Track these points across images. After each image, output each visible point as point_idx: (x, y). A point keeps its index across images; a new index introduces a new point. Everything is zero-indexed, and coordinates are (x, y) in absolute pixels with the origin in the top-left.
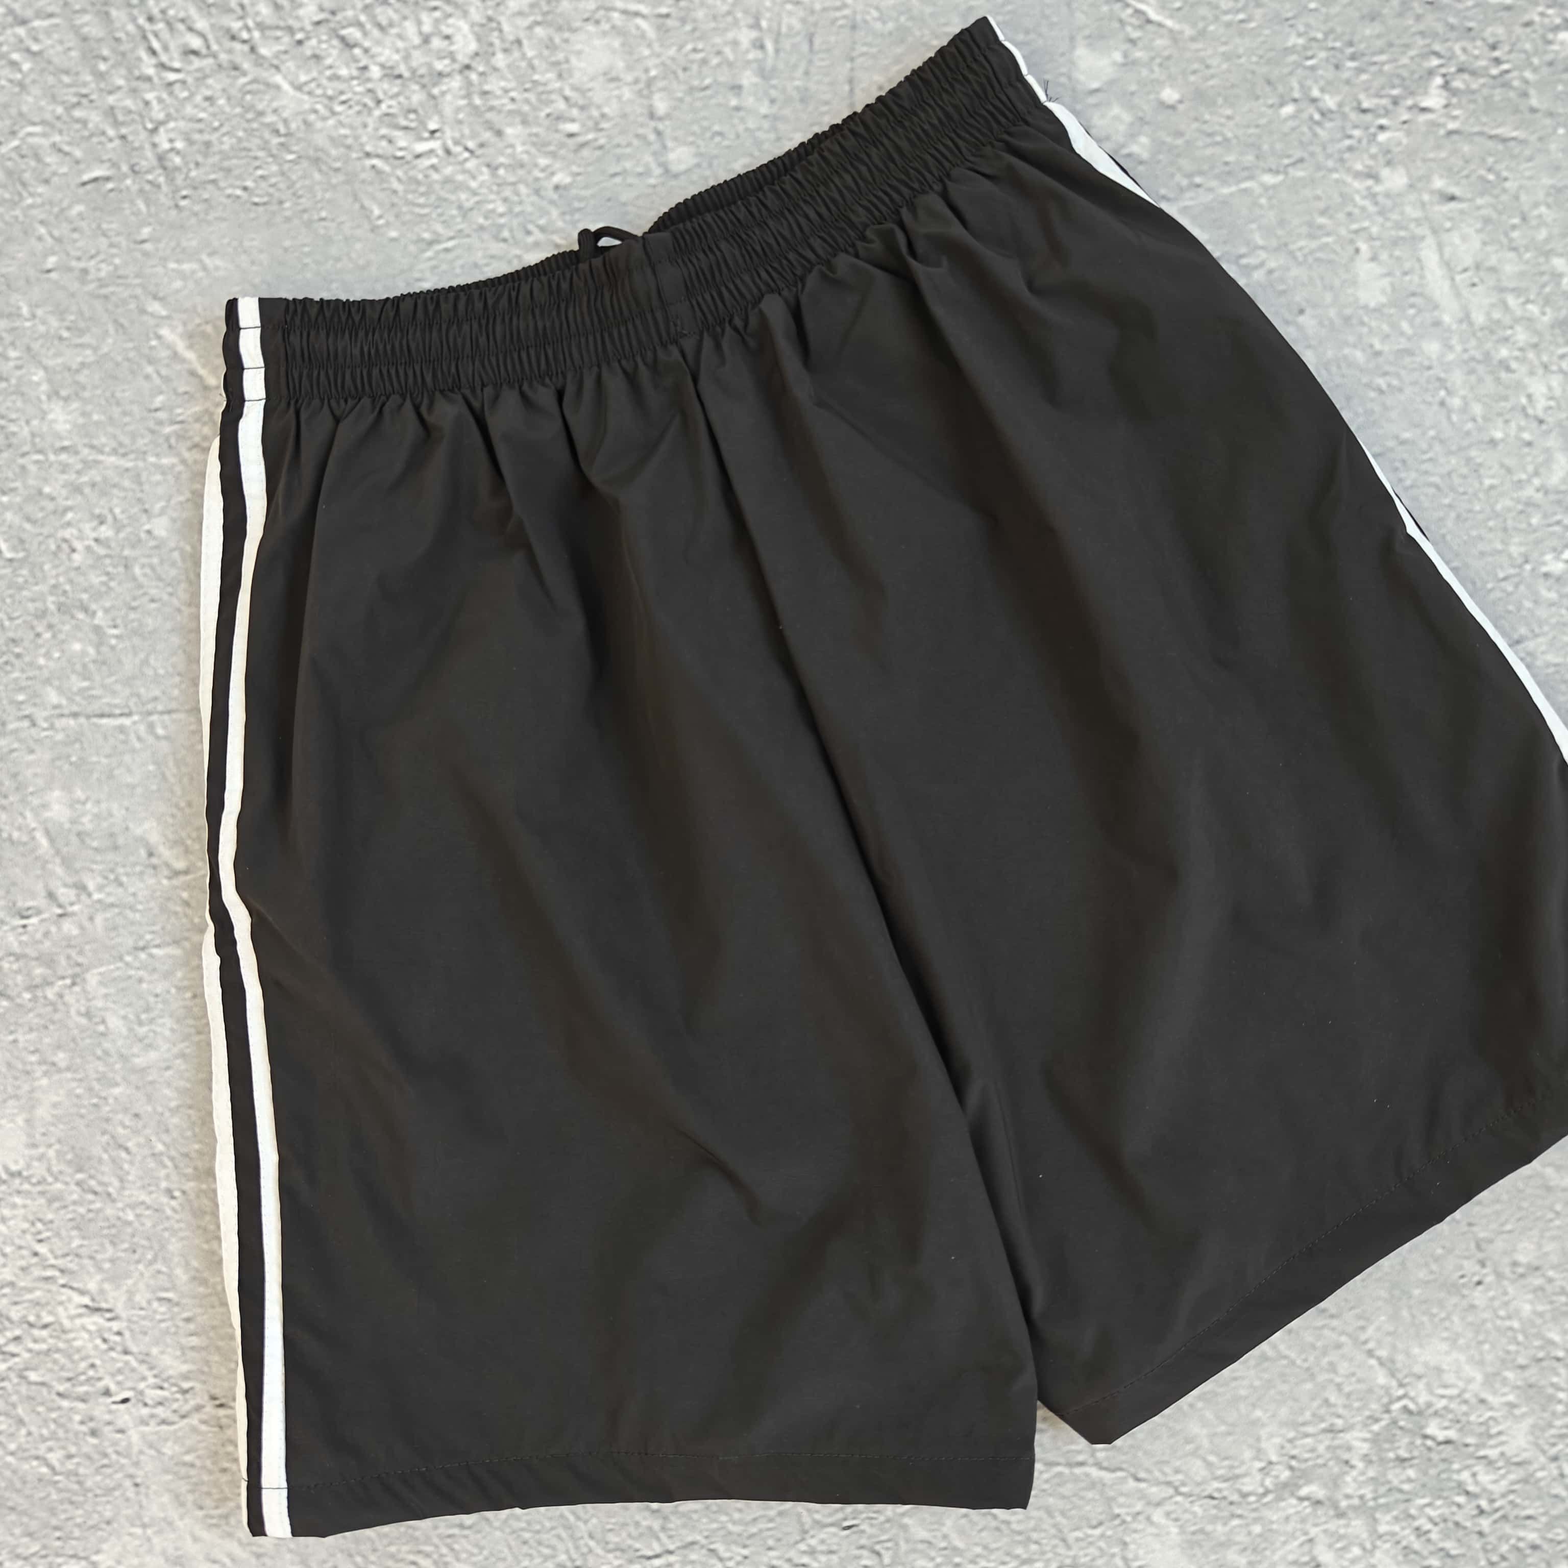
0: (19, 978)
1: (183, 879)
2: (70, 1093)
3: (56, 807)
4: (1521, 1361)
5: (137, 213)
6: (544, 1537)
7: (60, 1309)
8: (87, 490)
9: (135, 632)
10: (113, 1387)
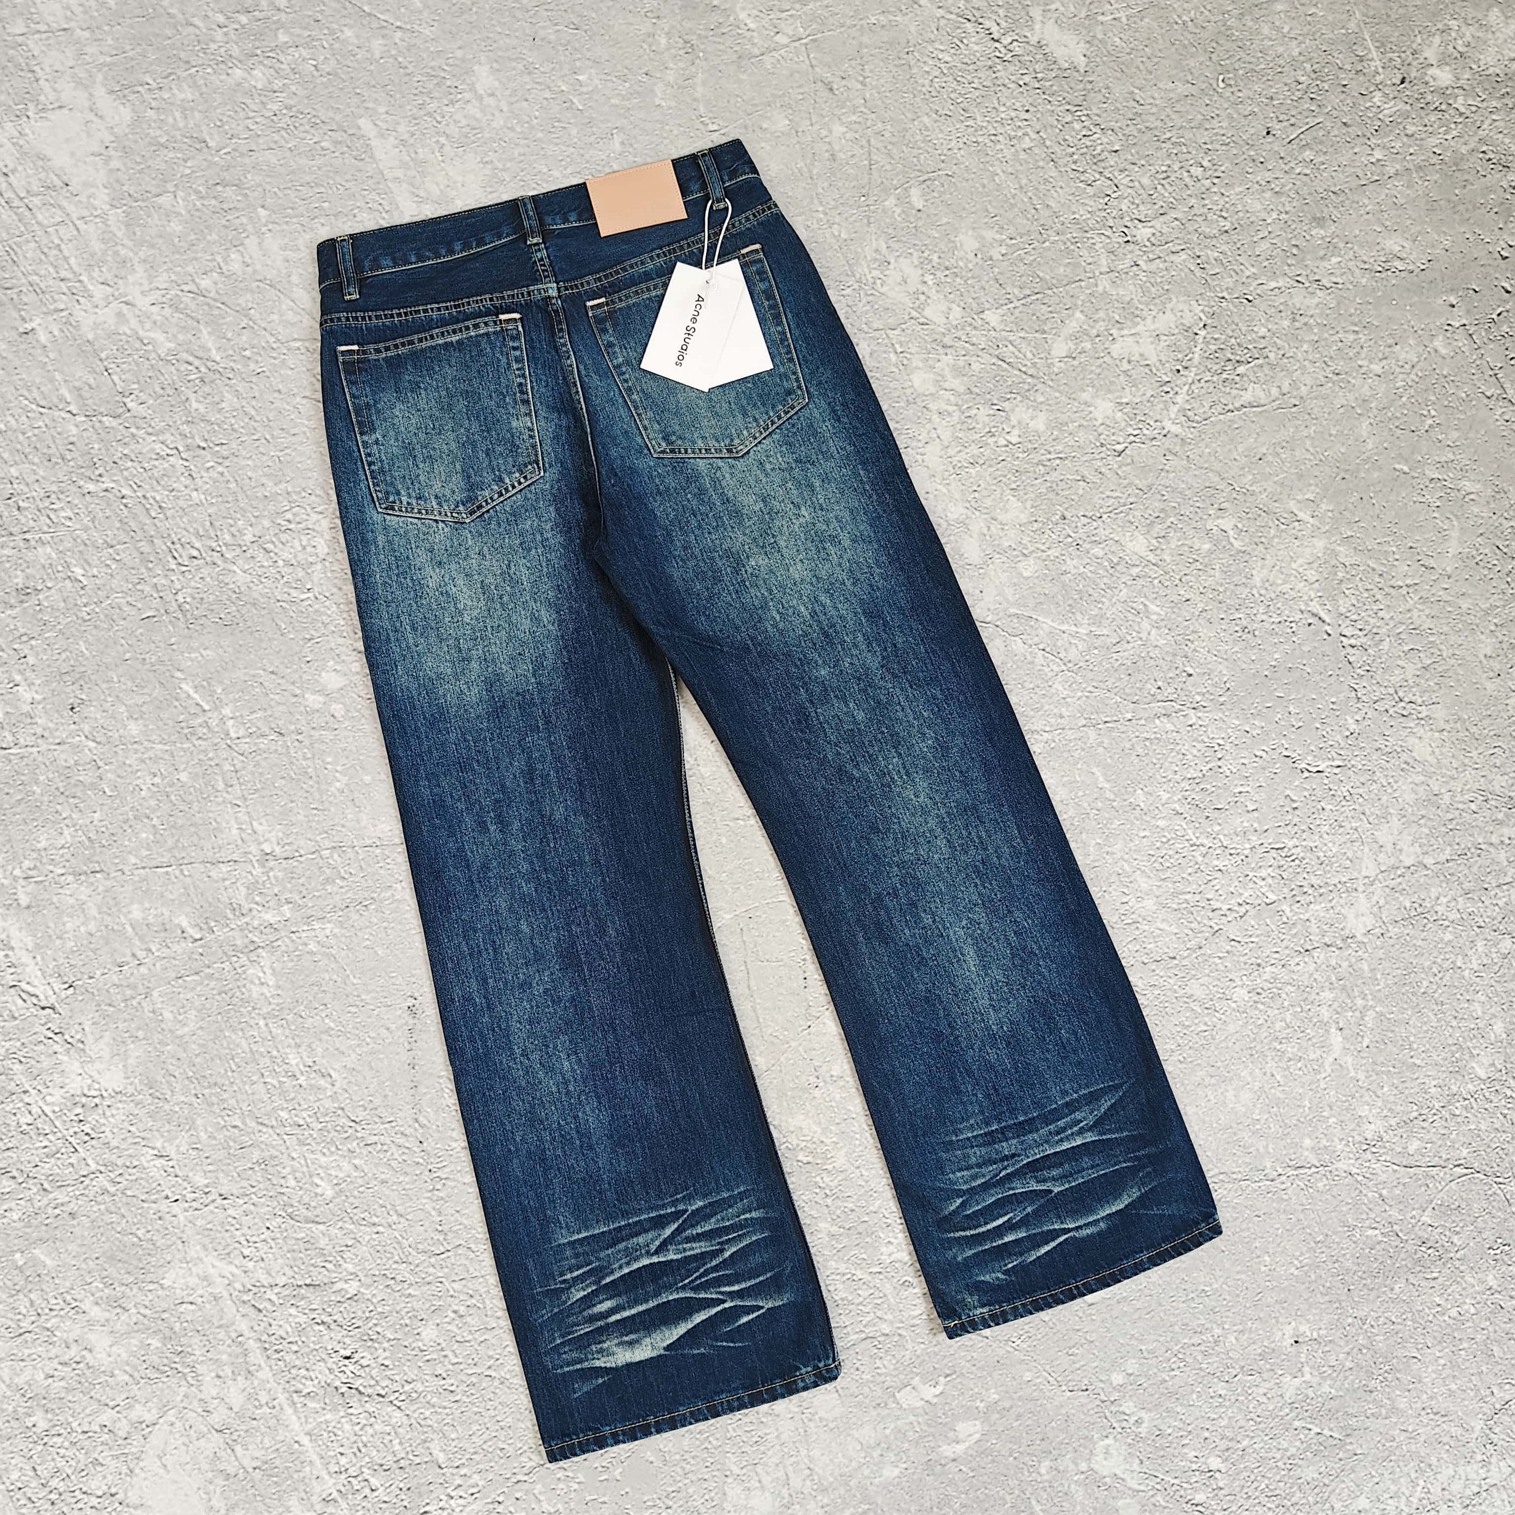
0: (119, 997)
1: (199, 942)
2: (145, 1050)
3: (135, 912)
4: (837, 1121)
5: (169, 632)
6: (387, 1248)
7: (142, 1158)
8: (148, 761)
9: (173, 827)
10: (170, 1195)
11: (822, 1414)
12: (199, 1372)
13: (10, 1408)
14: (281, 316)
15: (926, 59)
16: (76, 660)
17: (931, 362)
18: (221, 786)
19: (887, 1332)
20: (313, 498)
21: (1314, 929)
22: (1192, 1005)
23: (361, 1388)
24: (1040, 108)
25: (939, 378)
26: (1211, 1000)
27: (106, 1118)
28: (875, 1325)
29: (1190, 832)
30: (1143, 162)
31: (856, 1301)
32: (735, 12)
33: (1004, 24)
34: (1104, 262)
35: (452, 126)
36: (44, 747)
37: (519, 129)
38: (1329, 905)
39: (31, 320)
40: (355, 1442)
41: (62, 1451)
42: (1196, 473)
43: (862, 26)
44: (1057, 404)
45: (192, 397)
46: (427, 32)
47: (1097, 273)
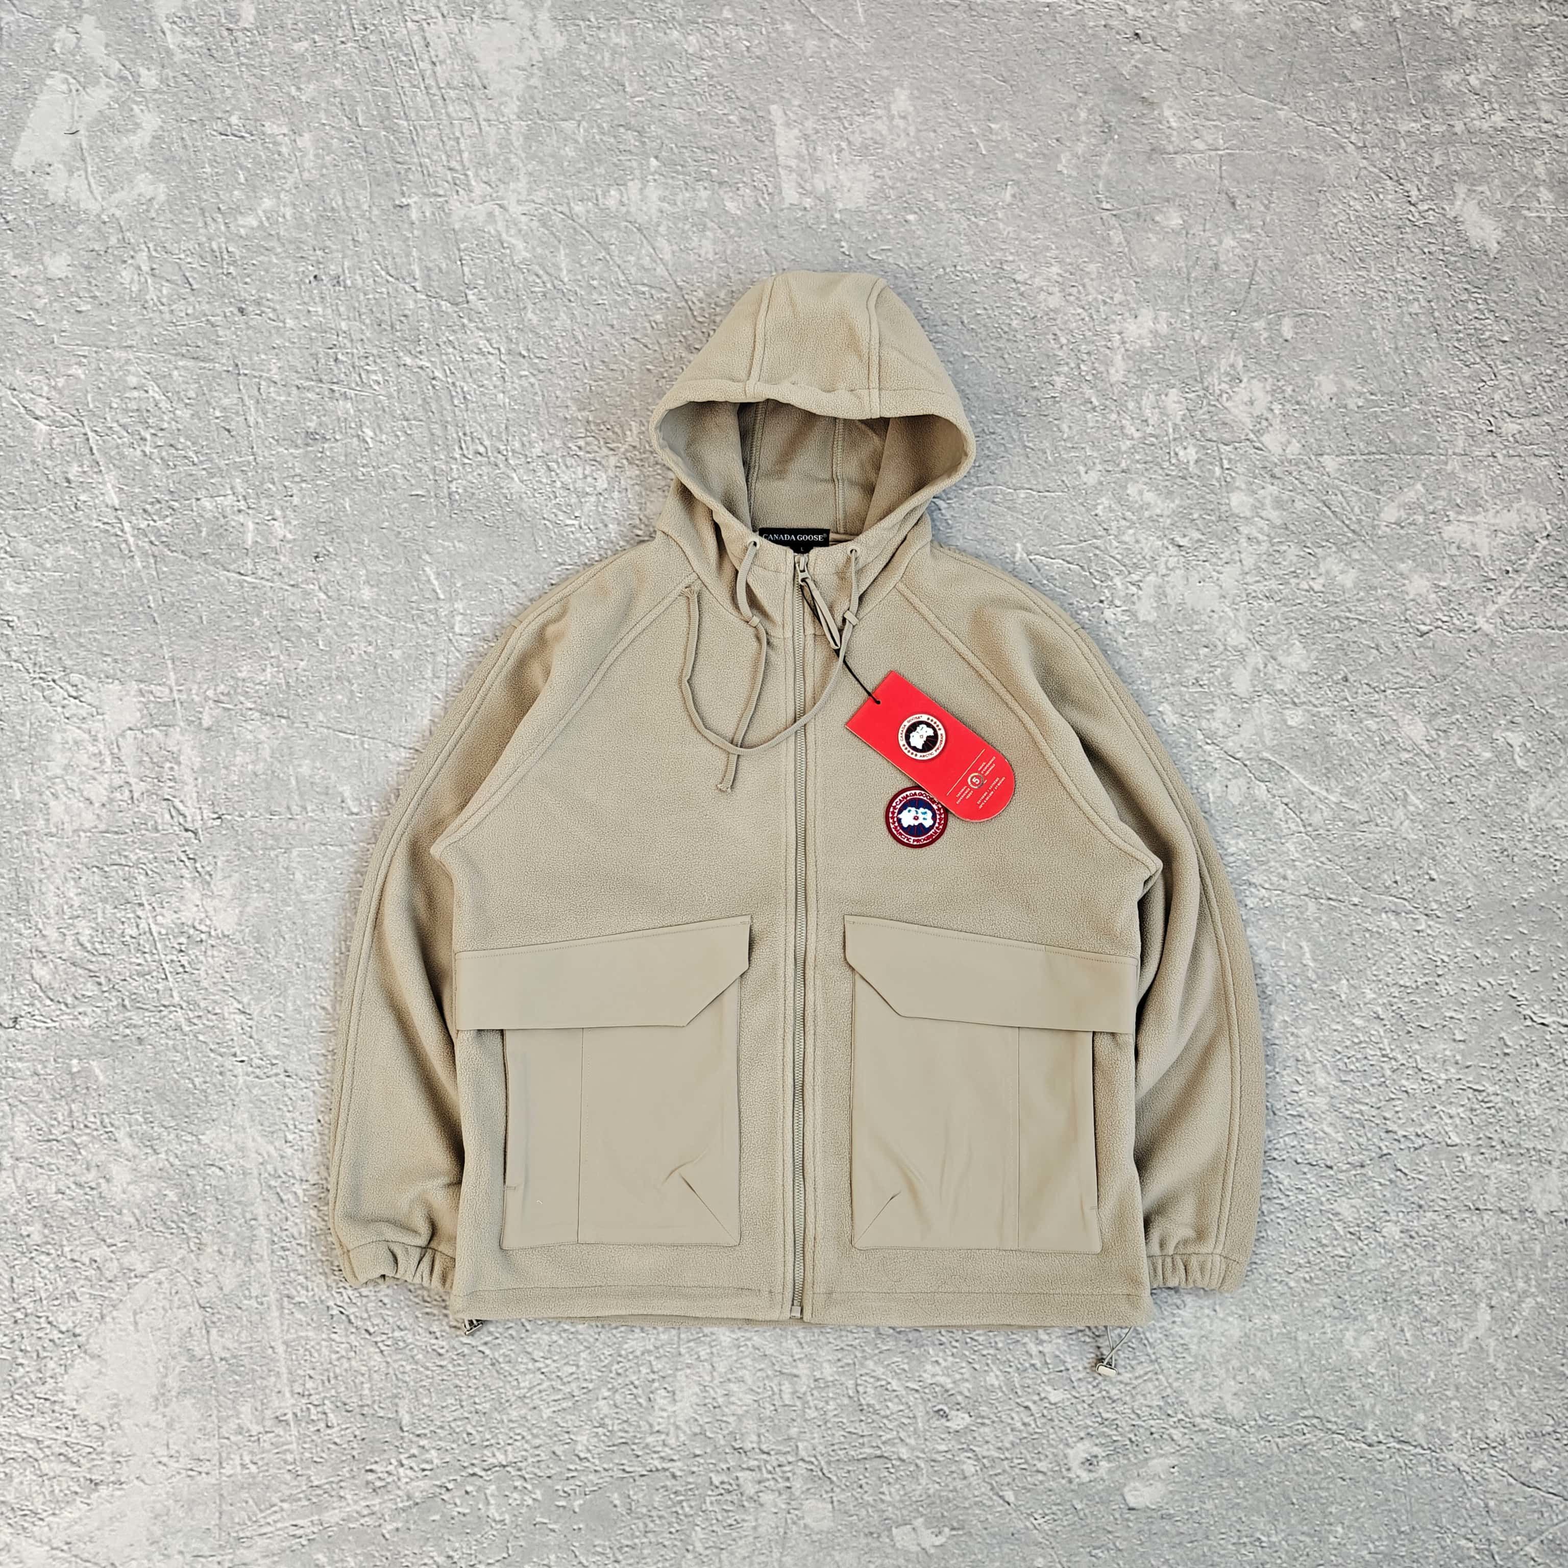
11: (808, 1520)
12: (204, 1241)
13: (12, 1211)
14: (639, 259)
15: (1336, 202)
16: (336, 514)
17: (1254, 487)
18: (429, 674)
19: (905, 1457)
20: (610, 433)
21: (1492, 1189)
22: (1336, 1224)
23: (352, 1317)
24: (1438, 279)
25: (1258, 505)
26: (1358, 1225)
27: (206, 957)
28: (894, 1445)
29: (1386, 1041)
30: (1529, 360)
31: (883, 1413)
32: (1162, 109)
33: (1425, 191)
34: (1460, 443)
35: (857, 135)
36: (278, 584)
37: (918, 155)
38: (1515, 1169)
39: (409, 196)
40: (327, 1370)
41: (45, 1272)
42: (1497, 678)
43: (1282, 154)
44: (1372, 566)
45: (530, 307)
46: (862, 46)
47: (1450, 452)
